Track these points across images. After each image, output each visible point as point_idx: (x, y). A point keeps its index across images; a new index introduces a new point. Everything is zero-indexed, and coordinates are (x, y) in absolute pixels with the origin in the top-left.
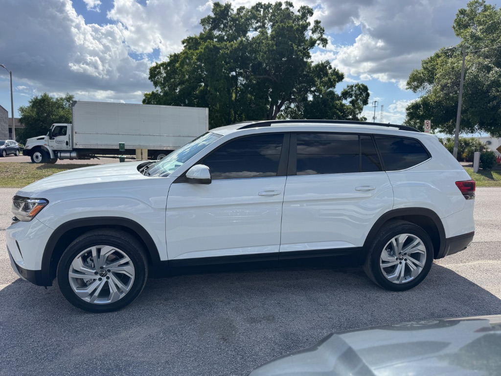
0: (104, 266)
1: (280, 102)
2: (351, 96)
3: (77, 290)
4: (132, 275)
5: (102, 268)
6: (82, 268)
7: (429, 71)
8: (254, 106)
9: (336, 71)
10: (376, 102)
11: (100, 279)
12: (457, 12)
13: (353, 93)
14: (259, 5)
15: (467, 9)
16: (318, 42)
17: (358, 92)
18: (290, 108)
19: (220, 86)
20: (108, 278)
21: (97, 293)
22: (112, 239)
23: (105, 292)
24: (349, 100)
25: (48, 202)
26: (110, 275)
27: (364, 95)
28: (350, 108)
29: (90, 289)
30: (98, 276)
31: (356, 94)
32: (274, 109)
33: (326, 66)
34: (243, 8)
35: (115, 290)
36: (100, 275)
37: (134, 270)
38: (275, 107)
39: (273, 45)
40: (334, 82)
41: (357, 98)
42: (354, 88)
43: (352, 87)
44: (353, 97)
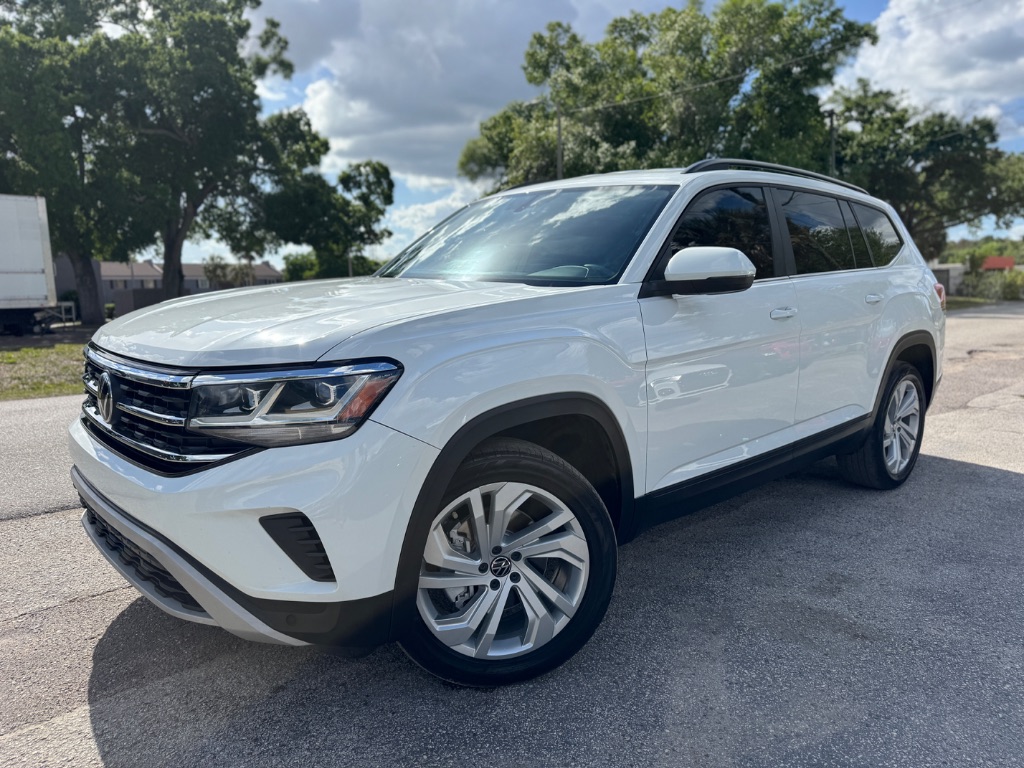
0: (503, 545)
2: (358, 185)
3: (439, 624)
4: (581, 560)
5: (497, 550)
6: (447, 557)
7: (495, 144)
8: (142, 199)
11: (495, 585)
12: (530, 38)
13: (363, 179)
15: (546, 34)
16: (273, 66)
17: (372, 178)
18: (216, 207)
19: (55, 147)
20: (515, 577)
21: (492, 628)
22: (524, 462)
23: (514, 619)
24: (356, 192)
25: (399, 369)
26: (520, 567)
27: (385, 184)
28: (360, 211)
29: (471, 620)
30: (489, 577)
31: (367, 181)
33: (299, 120)
35: (542, 610)
36: (494, 572)
37: (585, 544)
39: (182, 60)
40: (316, 155)
41: (371, 189)
42: (363, 169)
43: (359, 166)
44: (363, 187)
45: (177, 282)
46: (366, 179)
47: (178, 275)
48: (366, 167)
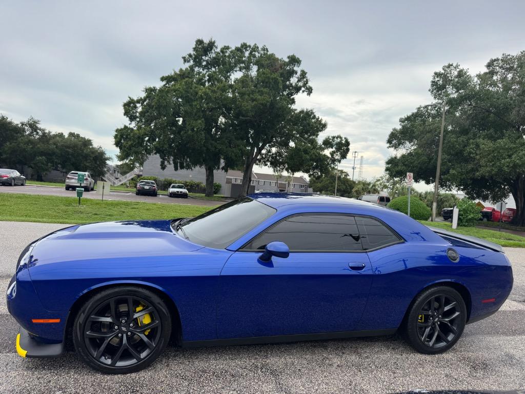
1: (261, 144)
2: (332, 146)
9: (319, 120)
10: (356, 152)
13: (334, 143)
14: (245, 46)
16: (303, 89)
32: (256, 151)
34: (228, 48)
38: (256, 149)
40: (317, 131)
41: (338, 149)
42: (335, 139)
43: (334, 137)
44: (334, 148)
45: (248, 183)
46: (337, 144)
47: (248, 179)
48: (337, 138)
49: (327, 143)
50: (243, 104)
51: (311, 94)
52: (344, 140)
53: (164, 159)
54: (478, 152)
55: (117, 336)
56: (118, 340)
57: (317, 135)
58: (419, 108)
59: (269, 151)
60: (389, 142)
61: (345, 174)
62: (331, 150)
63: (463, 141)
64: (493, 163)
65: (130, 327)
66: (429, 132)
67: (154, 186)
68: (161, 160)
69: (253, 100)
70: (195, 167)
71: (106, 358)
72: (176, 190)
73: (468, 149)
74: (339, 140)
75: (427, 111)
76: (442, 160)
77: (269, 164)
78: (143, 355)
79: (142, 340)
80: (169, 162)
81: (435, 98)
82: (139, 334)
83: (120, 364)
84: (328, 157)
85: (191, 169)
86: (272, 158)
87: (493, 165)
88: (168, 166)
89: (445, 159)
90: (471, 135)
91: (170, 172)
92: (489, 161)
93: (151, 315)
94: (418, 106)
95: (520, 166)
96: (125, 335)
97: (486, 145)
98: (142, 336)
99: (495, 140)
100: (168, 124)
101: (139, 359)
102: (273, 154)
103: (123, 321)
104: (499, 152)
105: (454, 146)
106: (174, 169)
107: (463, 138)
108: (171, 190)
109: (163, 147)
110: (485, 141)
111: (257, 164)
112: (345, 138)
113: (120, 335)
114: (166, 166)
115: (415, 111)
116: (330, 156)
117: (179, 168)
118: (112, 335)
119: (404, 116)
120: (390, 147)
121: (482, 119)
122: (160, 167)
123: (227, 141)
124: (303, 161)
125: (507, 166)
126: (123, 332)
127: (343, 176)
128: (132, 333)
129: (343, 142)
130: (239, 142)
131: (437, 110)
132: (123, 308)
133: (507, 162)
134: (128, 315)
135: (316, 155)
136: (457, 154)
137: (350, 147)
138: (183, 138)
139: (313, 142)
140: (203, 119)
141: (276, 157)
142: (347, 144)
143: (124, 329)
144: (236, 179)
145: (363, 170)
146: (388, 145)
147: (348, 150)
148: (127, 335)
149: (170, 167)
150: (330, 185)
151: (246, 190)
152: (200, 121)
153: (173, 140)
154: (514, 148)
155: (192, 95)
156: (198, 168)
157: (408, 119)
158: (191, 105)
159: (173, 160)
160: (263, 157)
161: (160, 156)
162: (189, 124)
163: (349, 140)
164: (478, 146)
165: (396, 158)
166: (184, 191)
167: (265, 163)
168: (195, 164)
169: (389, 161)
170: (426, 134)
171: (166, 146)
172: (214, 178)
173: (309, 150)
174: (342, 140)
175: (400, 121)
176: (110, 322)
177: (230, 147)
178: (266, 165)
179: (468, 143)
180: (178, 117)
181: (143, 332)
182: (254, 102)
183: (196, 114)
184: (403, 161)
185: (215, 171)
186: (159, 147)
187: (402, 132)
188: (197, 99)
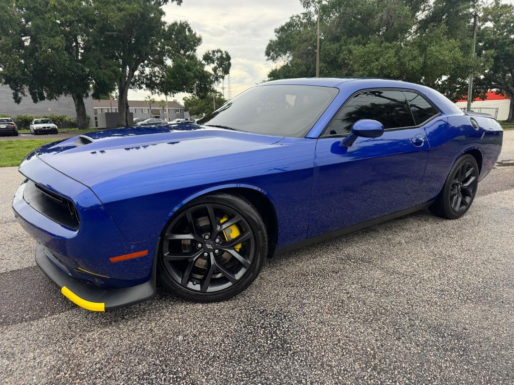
1: (133, 64)
2: (213, 62)
9: (194, 33)
13: (215, 58)
24: (211, 66)
32: (128, 72)
41: (220, 65)
42: (216, 53)
43: (214, 52)
44: (215, 63)
45: (125, 109)
46: (218, 59)
47: (125, 106)
48: (217, 52)
49: (207, 58)
50: (109, 15)
51: (181, 4)
52: (225, 54)
53: (16, 90)
54: (351, 57)
55: (202, 256)
56: (205, 262)
57: (195, 51)
58: (292, 18)
59: (142, 72)
60: (268, 54)
61: (219, 94)
62: (213, 66)
63: (336, 48)
64: (364, 67)
65: (216, 243)
66: (306, 41)
67: (12, 124)
68: (13, 91)
69: (120, 10)
70: (59, 97)
71: (195, 283)
72: (41, 126)
73: (342, 56)
74: (219, 54)
75: (299, 21)
76: (320, 68)
77: (144, 86)
78: (238, 276)
79: (233, 257)
80: (23, 93)
81: (304, 7)
82: (229, 251)
83: (211, 289)
84: (211, 74)
85: (56, 99)
86: (147, 79)
87: (364, 69)
88: (23, 98)
89: (322, 67)
90: (342, 42)
91: (27, 106)
92: (361, 66)
93: (238, 225)
94: (291, 16)
95: (386, 68)
96: (212, 254)
97: (358, 50)
98: (232, 252)
99: (364, 45)
100: (13, 45)
101: (233, 281)
102: (147, 75)
103: (207, 237)
104: (368, 56)
105: (329, 54)
106: (32, 101)
107: (337, 45)
108: (35, 126)
109: (14, 74)
110: (356, 47)
111: (131, 88)
112: (225, 52)
113: (206, 254)
114: (20, 98)
115: (288, 20)
116: (213, 73)
117: (38, 99)
118: (197, 255)
119: (278, 27)
120: (268, 59)
121: (350, 26)
122: (14, 100)
123: (95, 61)
124: (187, 79)
125: (377, 69)
126: (208, 251)
127: (218, 96)
128: (220, 250)
129: (224, 56)
130: (109, 62)
131: (307, 19)
132: (203, 222)
133: (376, 65)
134: (210, 229)
135: (199, 72)
136: (332, 62)
137: (231, 61)
138: (40, 61)
139: (193, 58)
140: (62, 35)
141: (151, 78)
142: (228, 58)
143: (209, 246)
144: (102, 109)
145: (232, 90)
146: (267, 57)
147: (230, 64)
148: (214, 254)
149: (27, 99)
150: (206, 107)
151: (125, 118)
152: (59, 38)
153: (25, 66)
154: (381, 52)
155: (40, 5)
156: (62, 97)
157: (282, 29)
158: (44, 19)
159: (30, 90)
160: (136, 79)
161: (10, 87)
162: (45, 43)
163: (229, 54)
164: (350, 52)
165: (276, 70)
166: (52, 125)
167: (139, 85)
168: (59, 93)
169: (271, 73)
170: (302, 44)
171: (18, 73)
172: (86, 108)
173: (191, 67)
174: (222, 54)
175: (275, 32)
176: (192, 240)
177: (101, 68)
178: (141, 88)
179: (341, 50)
180: (24, 36)
181: (233, 248)
182: (123, 12)
183: (52, 30)
184: (284, 73)
185: (84, 100)
186: (9, 75)
187: (279, 43)
188: (49, 11)
